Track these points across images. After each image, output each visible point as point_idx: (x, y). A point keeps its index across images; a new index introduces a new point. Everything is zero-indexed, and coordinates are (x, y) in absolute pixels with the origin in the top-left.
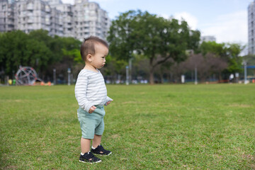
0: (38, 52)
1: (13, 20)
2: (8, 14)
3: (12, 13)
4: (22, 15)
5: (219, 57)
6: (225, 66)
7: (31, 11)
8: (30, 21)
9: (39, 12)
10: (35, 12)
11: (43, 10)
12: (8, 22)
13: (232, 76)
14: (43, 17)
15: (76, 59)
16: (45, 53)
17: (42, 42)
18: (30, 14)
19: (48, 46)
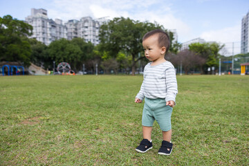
0: (73, 53)
1: (76, 33)
2: (73, 30)
3: (76, 29)
4: (82, 30)
5: (200, 54)
6: (203, 61)
7: (87, 27)
8: (86, 34)
9: (92, 28)
10: (89, 28)
11: (94, 26)
12: (74, 35)
13: (209, 69)
14: (94, 31)
15: (103, 57)
16: (78, 53)
17: (77, 46)
18: (86, 29)
19: (81, 49)
